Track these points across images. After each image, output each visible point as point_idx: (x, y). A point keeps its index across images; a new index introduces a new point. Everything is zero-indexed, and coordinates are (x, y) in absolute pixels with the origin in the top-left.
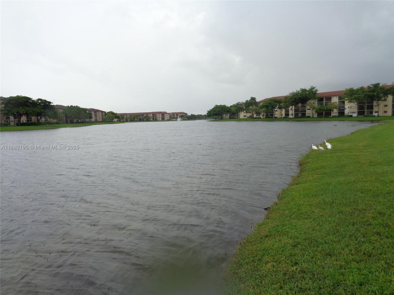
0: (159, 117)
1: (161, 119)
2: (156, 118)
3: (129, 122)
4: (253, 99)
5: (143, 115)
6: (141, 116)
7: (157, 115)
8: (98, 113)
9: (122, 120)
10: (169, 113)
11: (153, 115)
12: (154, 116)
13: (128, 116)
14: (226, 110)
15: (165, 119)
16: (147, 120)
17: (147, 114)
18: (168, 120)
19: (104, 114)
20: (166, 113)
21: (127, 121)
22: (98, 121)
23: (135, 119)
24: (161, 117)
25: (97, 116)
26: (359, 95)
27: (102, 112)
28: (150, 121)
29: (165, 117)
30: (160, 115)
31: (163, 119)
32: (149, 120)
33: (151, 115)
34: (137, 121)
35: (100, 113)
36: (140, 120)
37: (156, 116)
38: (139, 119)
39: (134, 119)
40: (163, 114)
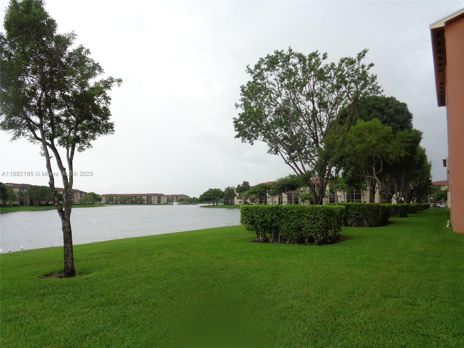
0: (155, 199)
1: (156, 202)
2: (151, 200)
3: (119, 204)
4: (246, 184)
5: (136, 197)
6: (133, 198)
7: (152, 197)
8: (75, 194)
9: (111, 203)
10: (166, 196)
11: (148, 197)
12: (148, 199)
13: (118, 197)
14: (219, 195)
15: (162, 202)
16: (140, 202)
17: (141, 195)
18: (165, 204)
19: (83, 195)
20: (163, 195)
21: (116, 204)
22: (75, 203)
23: (127, 202)
24: (156, 199)
25: (74, 197)
26: (341, 184)
27: (81, 192)
28: (144, 204)
29: (162, 200)
30: (156, 197)
31: (159, 203)
32: (142, 203)
33: (146, 197)
34: (128, 204)
35: (79, 194)
36: (133, 203)
37: (151, 199)
38: (130, 202)
39: (125, 201)
40: (159, 196)
